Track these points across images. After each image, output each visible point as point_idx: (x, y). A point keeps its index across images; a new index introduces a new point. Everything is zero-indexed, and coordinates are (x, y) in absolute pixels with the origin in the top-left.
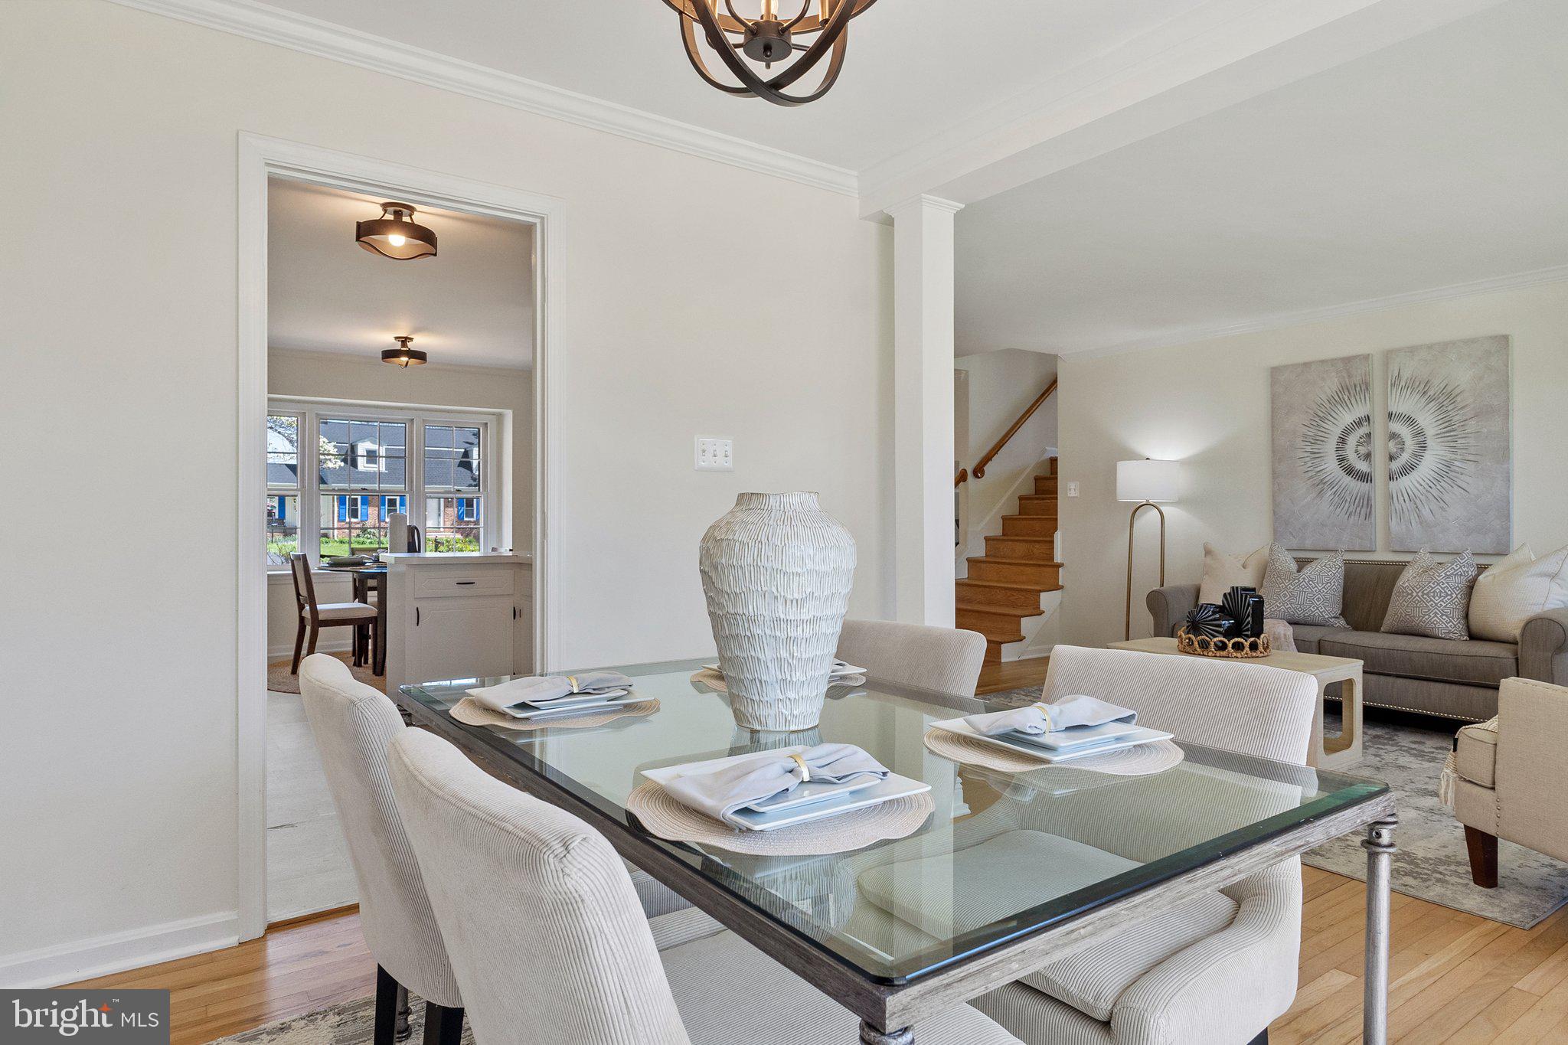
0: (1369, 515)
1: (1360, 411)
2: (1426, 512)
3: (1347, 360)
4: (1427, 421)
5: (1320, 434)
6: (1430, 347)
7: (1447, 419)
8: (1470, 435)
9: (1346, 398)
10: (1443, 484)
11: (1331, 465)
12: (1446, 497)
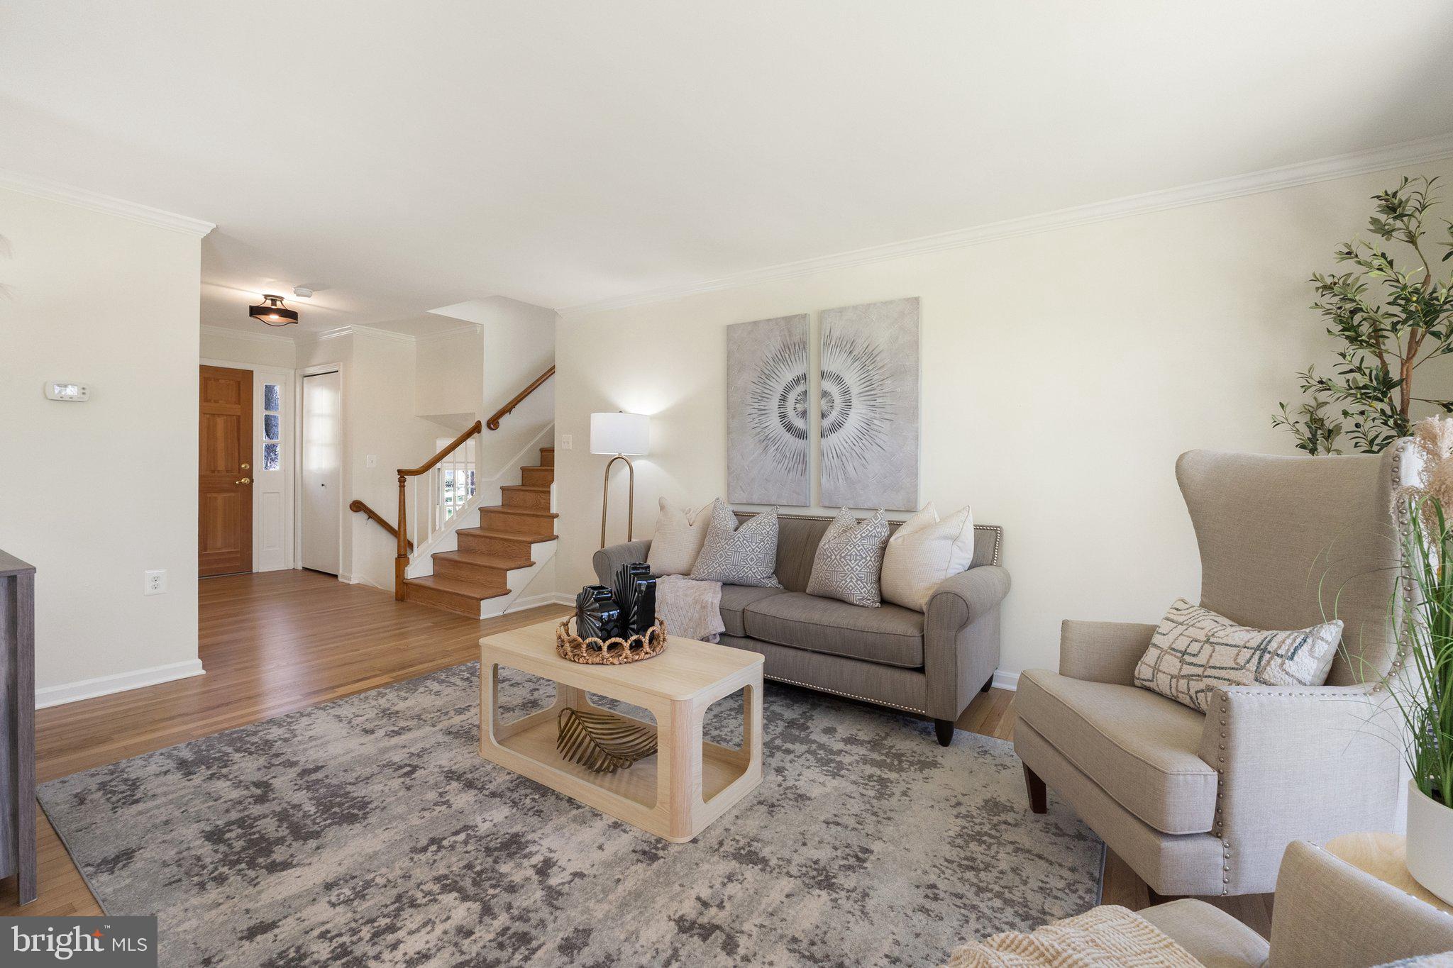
0: (804, 471)
1: (798, 370)
2: (850, 469)
3: (788, 320)
4: (852, 379)
5: (766, 391)
6: (855, 308)
7: (868, 378)
8: (887, 394)
9: (787, 357)
10: (864, 441)
11: (774, 422)
12: (867, 455)
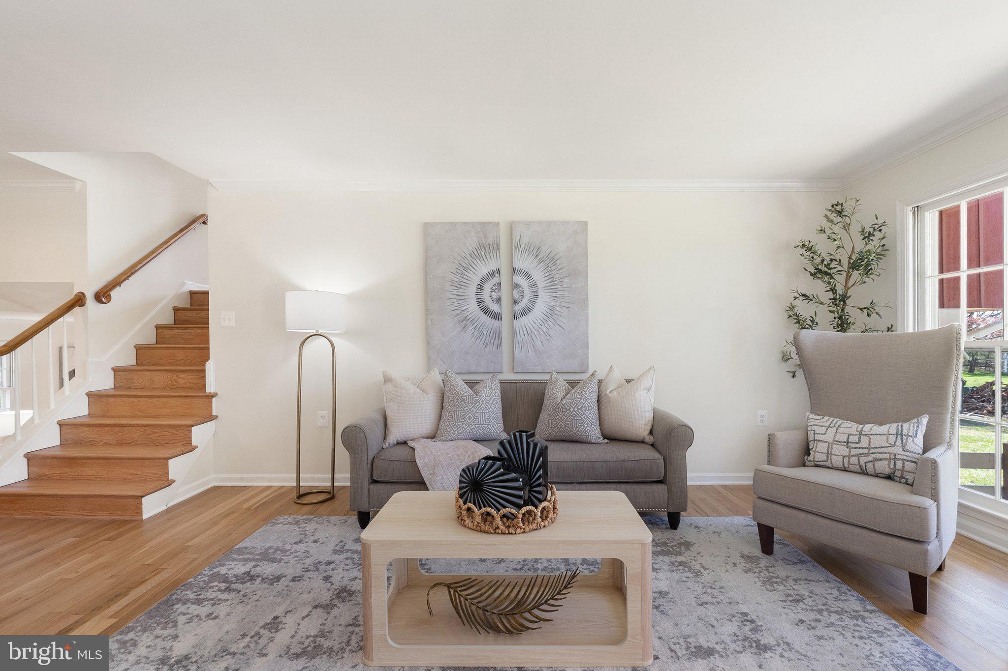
0: (499, 345)
1: (492, 266)
2: (538, 344)
3: (484, 225)
4: (538, 276)
5: (464, 280)
6: (540, 223)
7: (551, 276)
8: (565, 289)
9: (483, 254)
10: (549, 322)
11: (472, 306)
12: (551, 333)
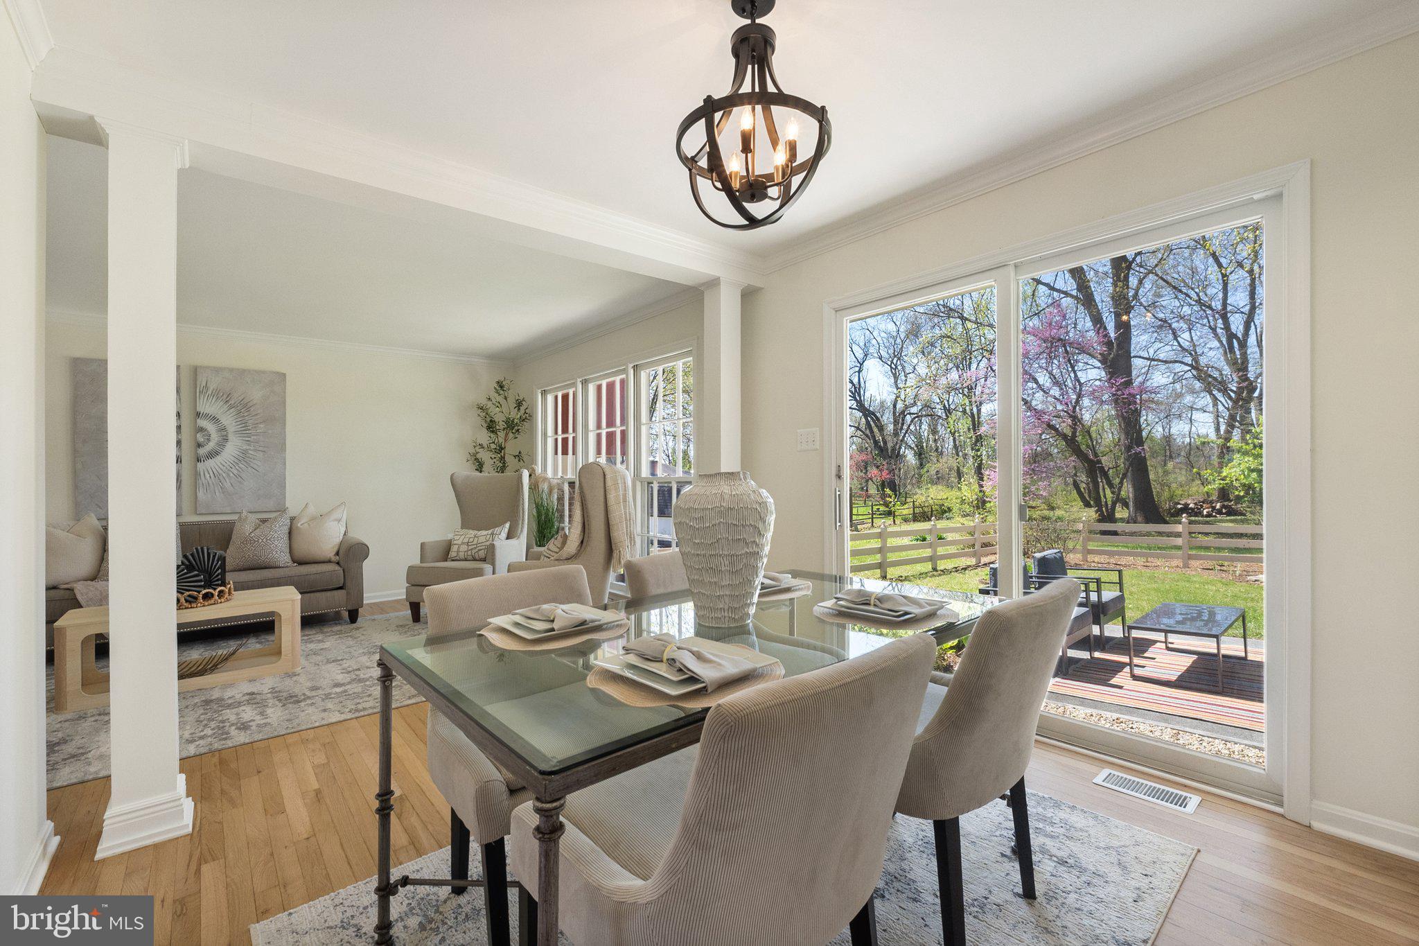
2: (227, 485)
4: (228, 420)
6: (231, 370)
7: (243, 422)
8: (259, 434)
10: (241, 465)
12: (243, 475)
